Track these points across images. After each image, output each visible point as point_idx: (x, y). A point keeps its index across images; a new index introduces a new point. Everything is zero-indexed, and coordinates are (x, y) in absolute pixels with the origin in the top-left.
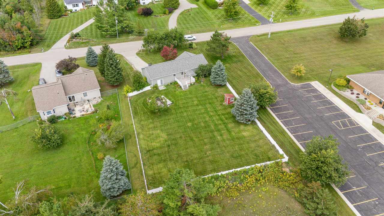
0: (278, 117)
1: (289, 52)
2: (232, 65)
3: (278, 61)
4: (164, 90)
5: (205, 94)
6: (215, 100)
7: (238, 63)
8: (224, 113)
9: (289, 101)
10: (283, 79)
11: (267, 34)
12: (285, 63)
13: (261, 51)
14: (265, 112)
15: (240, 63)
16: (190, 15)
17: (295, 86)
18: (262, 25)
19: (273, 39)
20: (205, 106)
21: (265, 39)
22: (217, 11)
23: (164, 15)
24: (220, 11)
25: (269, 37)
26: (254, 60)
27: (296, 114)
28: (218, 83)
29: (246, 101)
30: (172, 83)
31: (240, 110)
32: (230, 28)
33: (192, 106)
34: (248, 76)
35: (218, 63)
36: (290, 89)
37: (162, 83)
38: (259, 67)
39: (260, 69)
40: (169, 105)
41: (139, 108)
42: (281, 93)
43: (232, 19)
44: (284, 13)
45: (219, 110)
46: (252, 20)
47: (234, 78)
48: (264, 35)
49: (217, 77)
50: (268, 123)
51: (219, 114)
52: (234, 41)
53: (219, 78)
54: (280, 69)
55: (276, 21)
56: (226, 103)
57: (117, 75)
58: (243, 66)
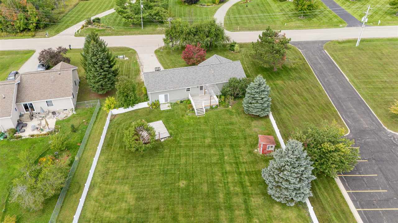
0: (353, 201)
1: (388, 72)
2: (287, 83)
3: (368, 86)
4: (167, 111)
5: (230, 127)
6: (242, 142)
7: (297, 82)
8: (250, 170)
9: (380, 166)
10: (373, 119)
11: (355, 41)
12: (379, 90)
13: (340, 65)
14: (329, 182)
15: (301, 82)
16: (247, 6)
17: (395, 137)
18: (348, 26)
19: (363, 50)
20: (222, 150)
21: (351, 48)
22: (285, 4)
23: (212, 5)
24: (289, 4)
25: (356, 46)
26: (326, 80)
27: (392, 198)
28: (254, 112)
29: (289, 164)
30: (184, 101)
31: (276, 177)
32: (299, 28)
33: (199, 146)
34: (309, 105)
35: (257, 80)
36: (384, 141)
37: (166, 100)
38: (331, 92)
39: (333, 96)
40: (164, 138)
41: (117, 136)
42: (365, 147)
43: (304, 16)
44: (386, 13)
45: (243, 163)
46: (333, 19)
47: (285, 105)
48: (349, 41)
49: (253, 102)
50: (330, 210)
51: (241, 170)
52: (299, 46)
53: (255, 105)
54: (369, 99)
55: (372, 22)
56: (259, 151)
57: (102, 79)
58: (305, 88)
